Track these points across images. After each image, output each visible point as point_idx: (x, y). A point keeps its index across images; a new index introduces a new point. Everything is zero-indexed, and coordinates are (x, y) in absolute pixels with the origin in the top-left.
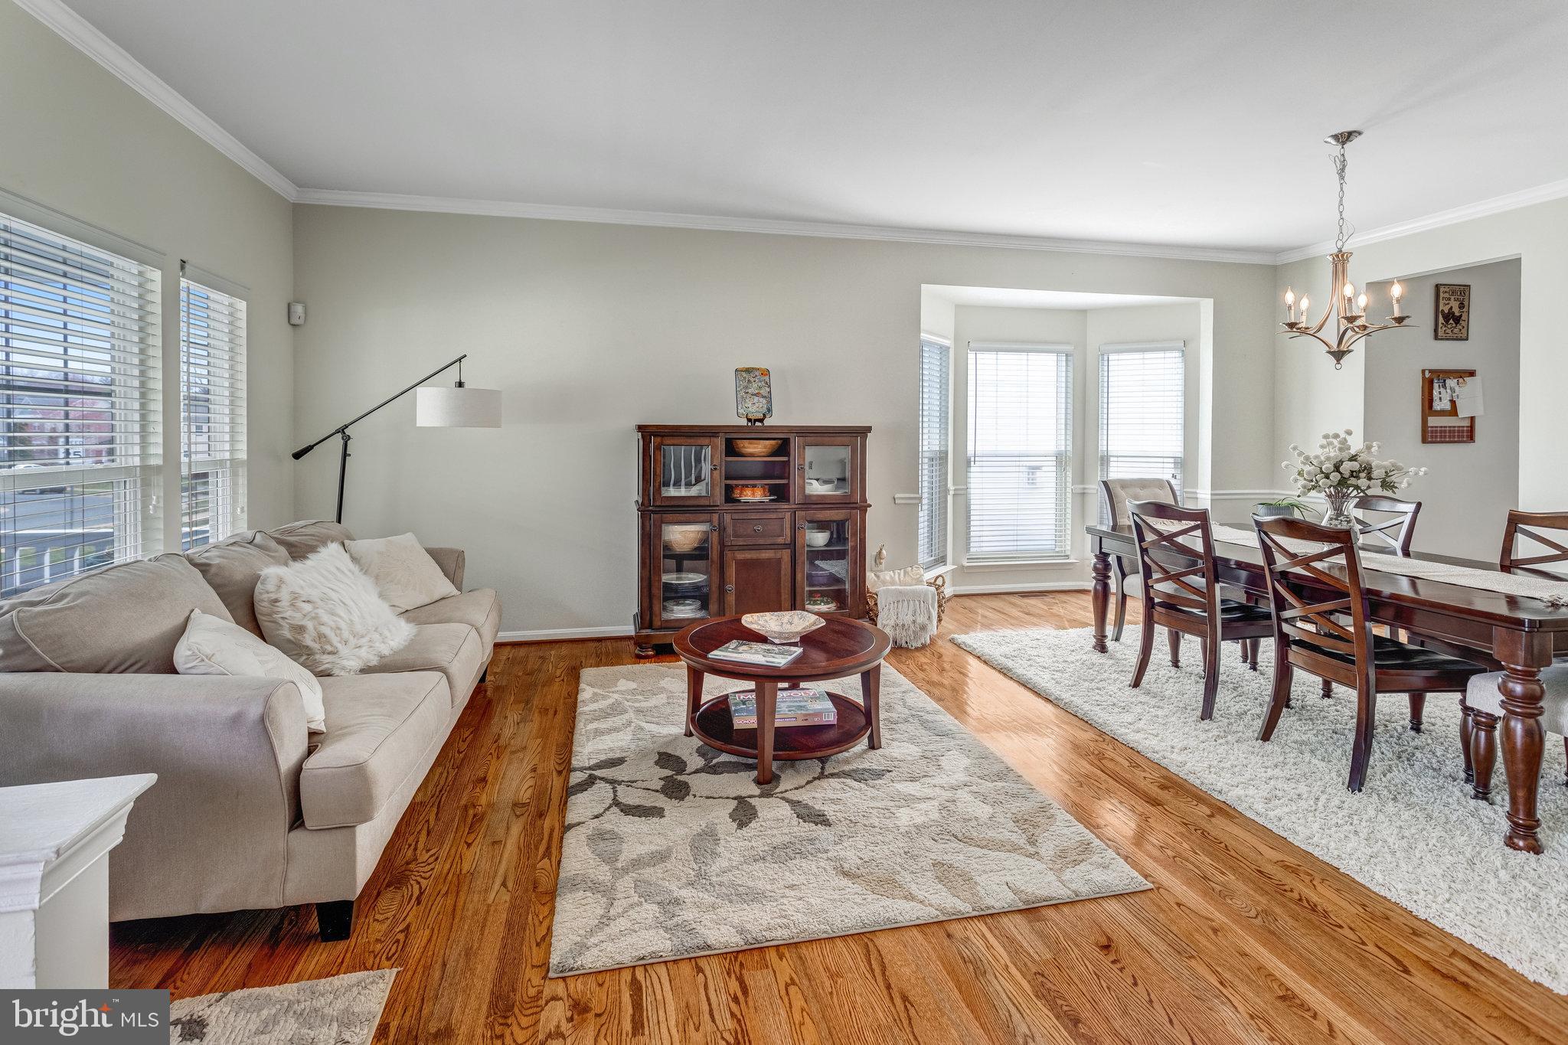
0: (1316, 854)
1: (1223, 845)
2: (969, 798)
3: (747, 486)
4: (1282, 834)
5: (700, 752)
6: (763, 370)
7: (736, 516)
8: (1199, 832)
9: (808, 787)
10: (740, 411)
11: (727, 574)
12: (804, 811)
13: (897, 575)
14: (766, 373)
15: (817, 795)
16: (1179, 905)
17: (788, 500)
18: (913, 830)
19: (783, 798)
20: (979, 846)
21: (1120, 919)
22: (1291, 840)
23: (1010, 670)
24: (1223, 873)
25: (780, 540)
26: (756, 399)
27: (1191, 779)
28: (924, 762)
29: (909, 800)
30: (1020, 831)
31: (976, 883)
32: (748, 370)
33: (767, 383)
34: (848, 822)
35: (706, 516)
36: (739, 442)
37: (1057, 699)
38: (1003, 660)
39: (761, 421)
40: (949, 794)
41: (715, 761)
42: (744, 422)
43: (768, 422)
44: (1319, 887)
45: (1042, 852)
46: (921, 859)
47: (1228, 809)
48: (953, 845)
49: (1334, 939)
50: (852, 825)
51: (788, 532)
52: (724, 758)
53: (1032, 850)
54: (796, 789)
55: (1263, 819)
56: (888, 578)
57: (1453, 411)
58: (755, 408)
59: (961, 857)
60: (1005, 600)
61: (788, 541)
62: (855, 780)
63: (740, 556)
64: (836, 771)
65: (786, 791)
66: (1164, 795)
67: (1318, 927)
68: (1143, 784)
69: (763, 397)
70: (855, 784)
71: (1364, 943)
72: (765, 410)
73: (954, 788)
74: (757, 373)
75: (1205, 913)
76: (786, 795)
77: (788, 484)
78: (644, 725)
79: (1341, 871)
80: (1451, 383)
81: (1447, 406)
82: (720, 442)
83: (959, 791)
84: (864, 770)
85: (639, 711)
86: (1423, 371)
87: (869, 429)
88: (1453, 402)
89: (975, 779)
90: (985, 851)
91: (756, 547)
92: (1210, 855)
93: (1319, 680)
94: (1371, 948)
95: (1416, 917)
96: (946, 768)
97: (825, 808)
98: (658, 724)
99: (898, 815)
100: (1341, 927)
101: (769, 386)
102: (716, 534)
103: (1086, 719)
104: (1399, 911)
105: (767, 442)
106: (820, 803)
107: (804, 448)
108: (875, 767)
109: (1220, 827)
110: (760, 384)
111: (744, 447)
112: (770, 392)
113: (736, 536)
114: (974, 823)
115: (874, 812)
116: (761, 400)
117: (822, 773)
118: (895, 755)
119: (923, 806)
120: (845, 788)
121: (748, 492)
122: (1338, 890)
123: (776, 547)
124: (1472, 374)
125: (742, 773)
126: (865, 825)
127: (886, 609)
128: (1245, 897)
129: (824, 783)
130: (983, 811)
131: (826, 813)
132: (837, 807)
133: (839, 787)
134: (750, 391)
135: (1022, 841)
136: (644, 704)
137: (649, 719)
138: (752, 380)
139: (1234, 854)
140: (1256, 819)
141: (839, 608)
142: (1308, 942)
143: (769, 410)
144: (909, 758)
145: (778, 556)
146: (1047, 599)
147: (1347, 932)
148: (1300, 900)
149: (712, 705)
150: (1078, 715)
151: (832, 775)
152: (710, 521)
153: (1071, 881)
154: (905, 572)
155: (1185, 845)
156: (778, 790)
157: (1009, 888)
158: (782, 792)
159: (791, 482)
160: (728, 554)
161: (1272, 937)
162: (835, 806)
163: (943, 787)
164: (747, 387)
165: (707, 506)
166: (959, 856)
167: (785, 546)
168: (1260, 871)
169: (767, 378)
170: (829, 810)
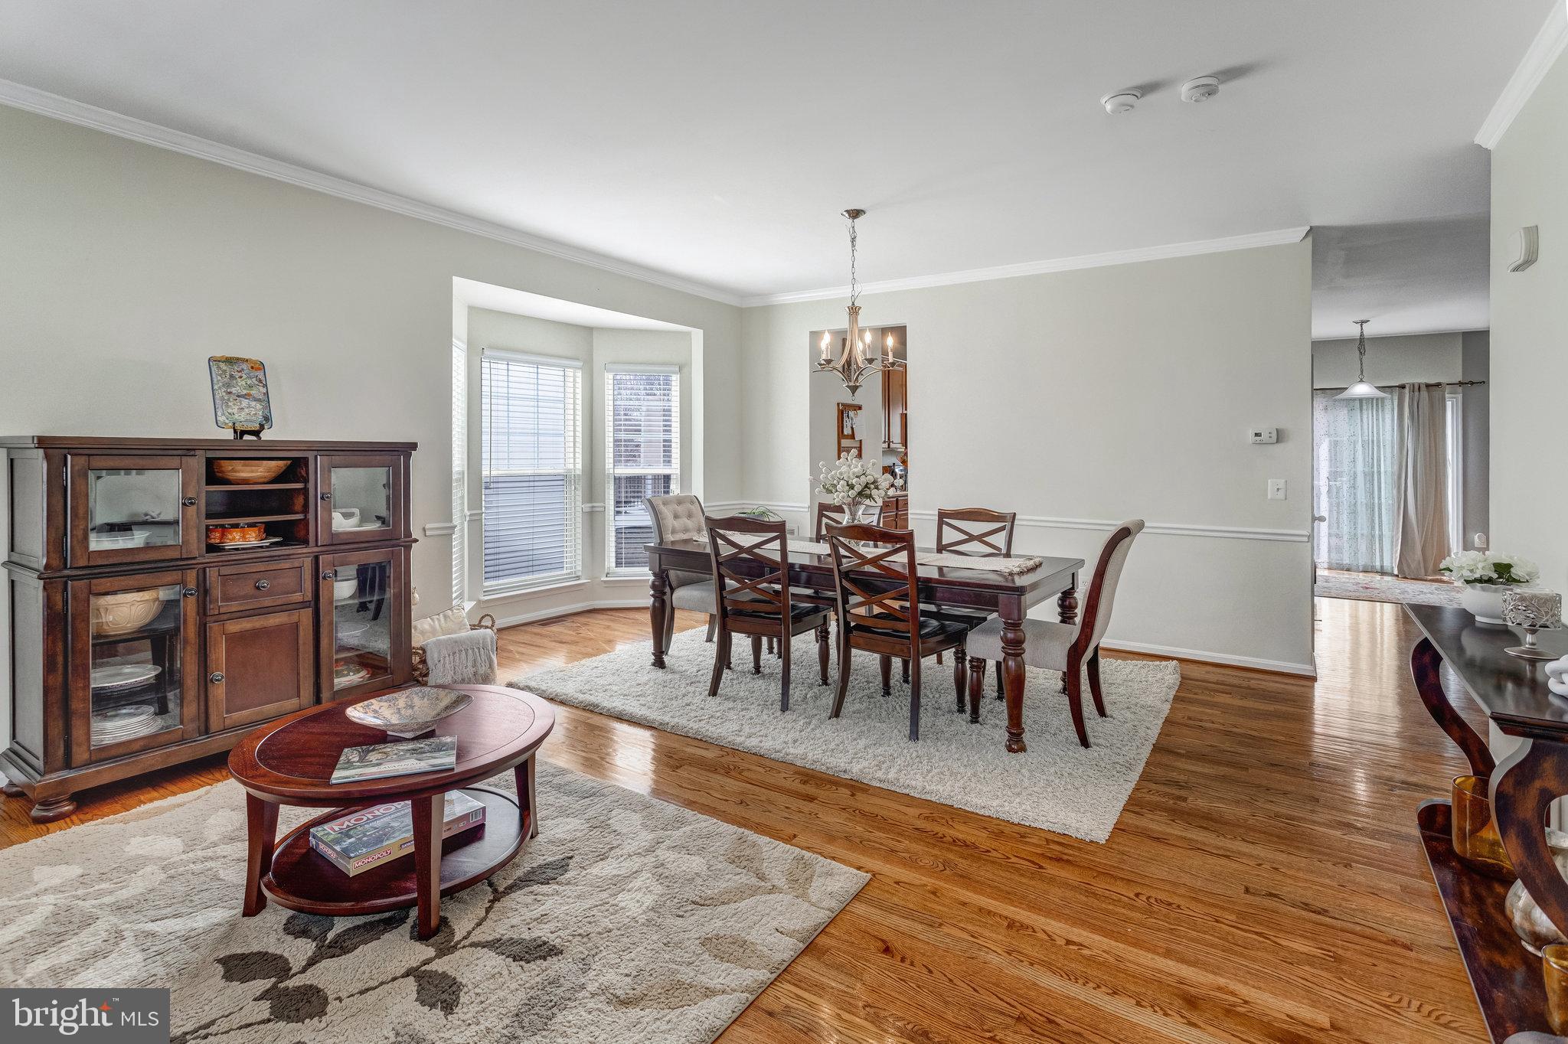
0: (933, 799)
1: (879, 817)
2: (671, 856)
3: (236, 526)
4: (904, 791)
5: (292, 929)
6: (255, 362)
7: (225, 571)
8: (857, 812)
9: (491, 915)
10: (221, 419)
11: (212, 656)
12: (516, 949)
13: (439, 622)
14: (258, 366)
15: (514, 922)
16: (897, 883)
17: (305, 542)
18: (652, 914)
19: (474, 945)
20: (723, 903)
21: (874, 918)
22: (912, 794)
23: (597, 706)
24: (899, 841)
25: (297, 597)
26: (245, 402)
27: (818, 767)
28: (596, 833)
29: (618, 883)
30: (744, 871)
31: (752, 943)
32: (230, 361)
33: (260, 381)
34: (579, 938)
35: (176, 576)
36: (223, 463)
37: (661, 724)
38: (581, 697)
39: (256, 433)
40: (650, 859)
41: (331, 936)
42: (228, 434)
43: (266, 435)
44: (954, 825)
45: (776, 882)
46: (687, 943)
47: (856, 784)
48: (703, 913)
49: (993, 862)
50: (585, 940)
51: (308, 585)
52: (341, 925)
53: (769, 885)
54: (479, 924)
55: (886, 784)
56: (427, 627)
57: (852, 436)
58: (247, 414)
59: (719, 923)
60: (526, 632)
61: (309, 596)
62: (542, 884)
63: (234, 627)
64: (510, 882)
65: (469, 933)
66: (810, 790)
67: (980, 858)
68: (788, 784)
69: (259, 400)
70: (545, 888)
71: (1008, 858)
72: (260, 418)
73: (650, 850)
74: (244, 366)
75: (918, 882)
76: (473, 938)
77: (306, 521)
78: (151, 927)
79: (955, 806)
80: (851, 414)
81: (850, 433)
82: (198, 464)
83: (658, 852)
84: (540, 866)
85: (120, 908)
86: (838, 404)
87: (414, 446)
88: (852, 428)
89: (661, 833)
90: (733, 906)
91: (263, 611)
92: (879, 829)
93: (877, 656)
94: (1014, 860)
95: (1012, 823)
96: (624, 831)
97: (536, 934)
98: (175, 916)
99: (622, 904)
100: (988, 851)
101: (265, 386)
102: (192, 601)
103: (699, 737)
104: (1003, 824)
105: (274, 463)
106: (524, 929)
107: (330, 471)
108: (551, 859)
109: (863, 802)
110: (249, 382)
111: (233, 470)
112: (267, 394)
113: (227, 598)
114: (699, 881)
115: (595, 911)
116: (253, 404)
117: (495, 891)
118: (562, 836)
119: (637, 883)
120: (539, 897)
121: (236, 534)
122: (965, 823)
123: (290, 607)
124: (860, 408)
125: (387, 936)
126: (600, 933)
127: (440, 666)
128: (927, 854)
129: (507, 902)
130: (696, 864)
131: (544, 939)
132: (552, 926)
133: (530, 899)
134: (233, 390)
135: (754, 881)
136: (124, 894)
137: (152, 913)
138: (237, 375)
139: (892, 822)
140: (881, 786)
141: (373, 676)
142: (984, 873)
143: (267, 419)
144: (579, 834)
145: (295, 618)
146: (568, 623)
147: (994, 854)
148: (954, 841)
149: (287, 847)
150: (690, 735)
151: (511, 889)
152: (183, 583)
153: (820, 901)
154: (445, 617)
155: (858, 828)
156: (457, 938)
157: (781, 933)
158: (465, 938)
159: (311, 516)
160: (214, 628)
161: (965, 880)
162: (546, 926)
163: (639, 853)
164: (228, 385)
165: (177, 560)
166: (716, 923)
167: (303, 605)
168: (916, 829)
169: (260, 375)
170: (542, 932)
